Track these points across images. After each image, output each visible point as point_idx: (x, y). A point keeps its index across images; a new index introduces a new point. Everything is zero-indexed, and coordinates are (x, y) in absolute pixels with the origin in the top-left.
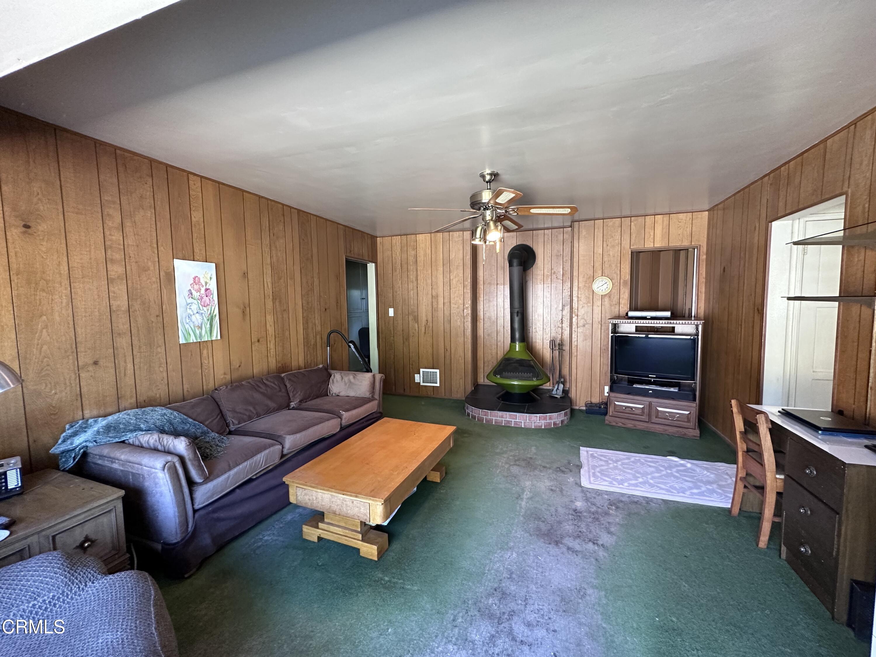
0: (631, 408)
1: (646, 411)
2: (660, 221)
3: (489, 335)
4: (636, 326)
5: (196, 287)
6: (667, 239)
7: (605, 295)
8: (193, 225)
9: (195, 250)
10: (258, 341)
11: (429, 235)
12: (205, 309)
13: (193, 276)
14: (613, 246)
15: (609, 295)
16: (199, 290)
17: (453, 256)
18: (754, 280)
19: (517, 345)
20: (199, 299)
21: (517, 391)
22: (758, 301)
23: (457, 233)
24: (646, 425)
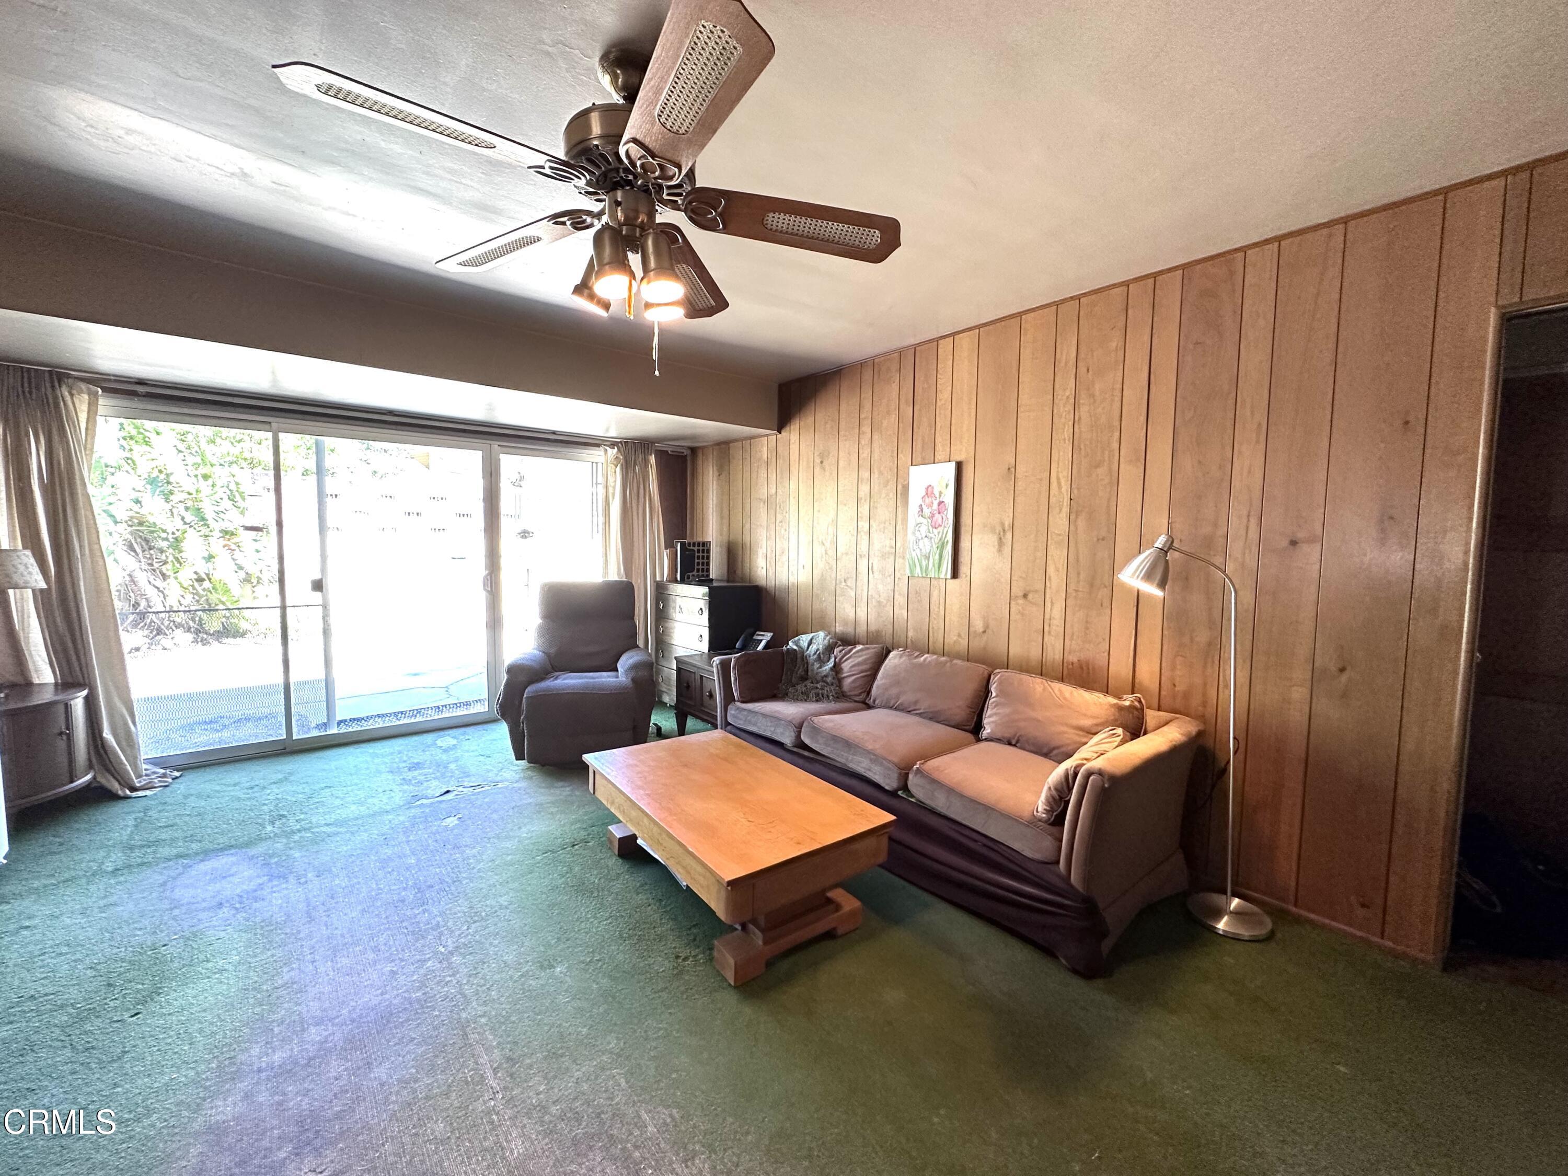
5: (928, 500)
8: (937, 413)
9: (937, 448)
10: (1025, 596)
12: (936, 531)
13: (927, 486)
16: (931, 505)
20: (930, 518)
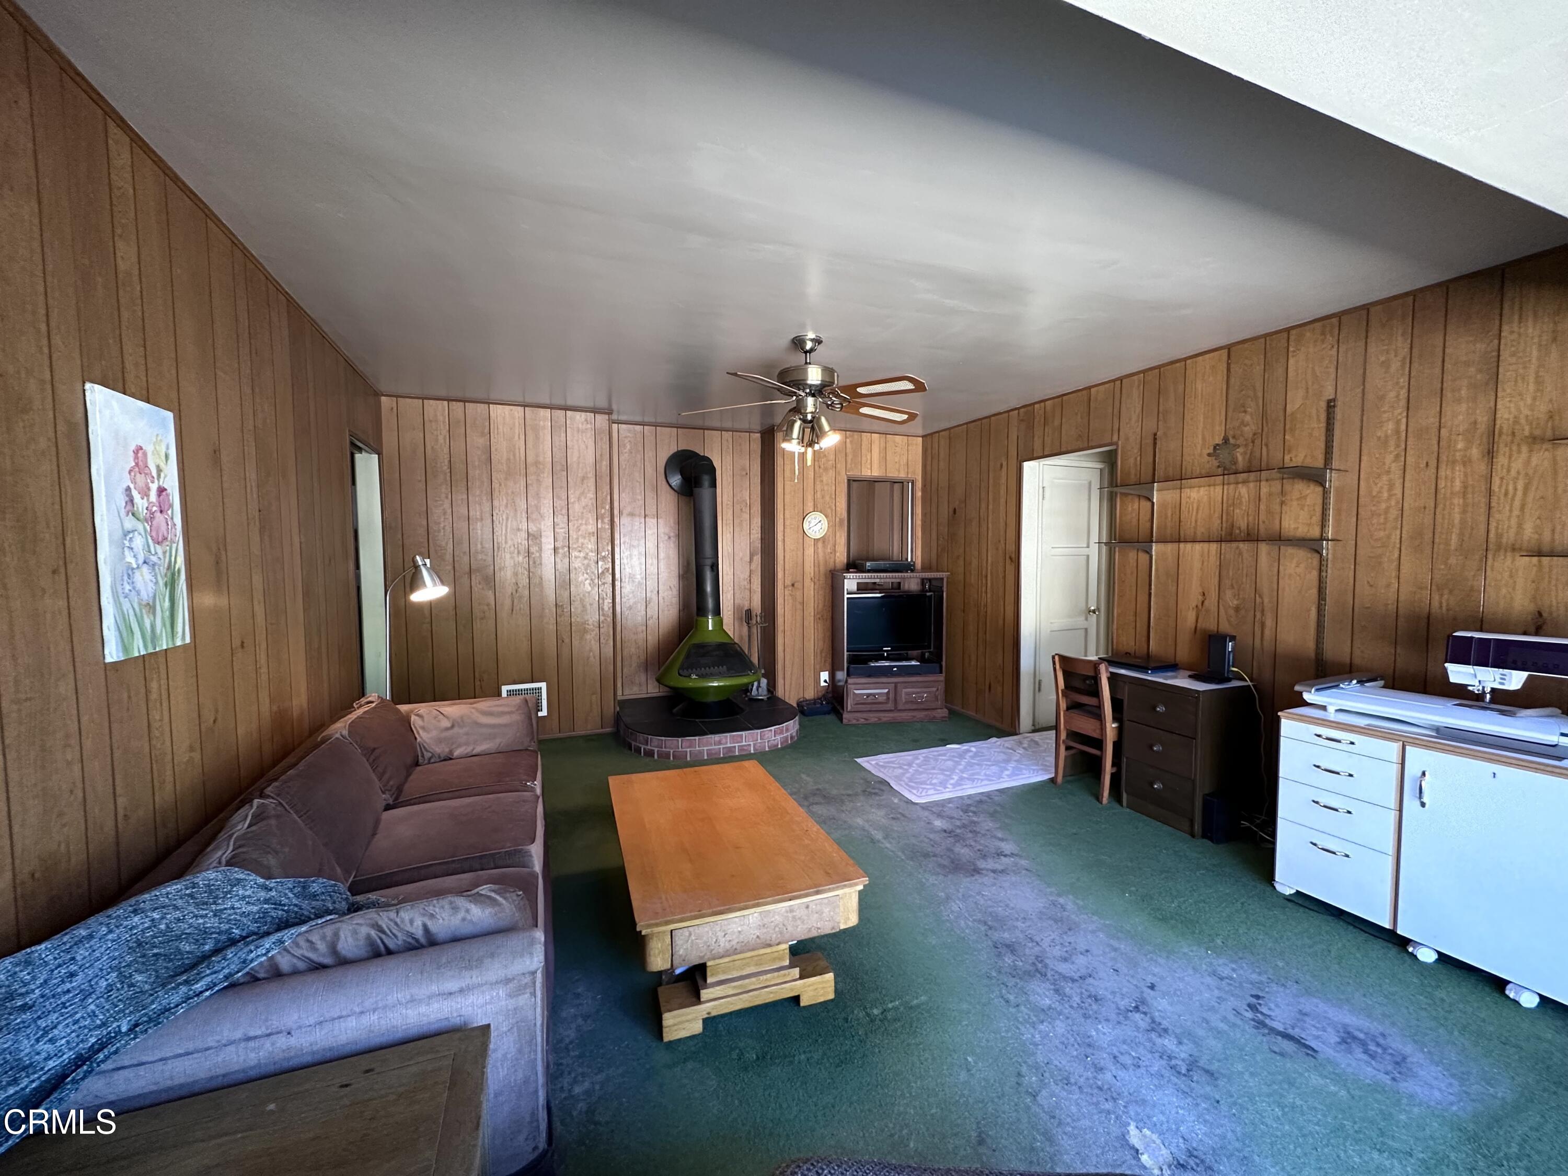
0: (874, 695)
1: (891, 696)
2: (877, 442)
3: (630, 608)
4: (858, 584)
5: (140, 479)
6: (883, 467)
7: (818, 540)
8: (120, 283)
9: (127, 365)
10: (242, 645)
11: (521, 409)
12: (159, 549)
13: (133, 447)
14: (826, 469)
15: (823, 539)
16: (145, 493)
17: (575, 459)
18: (1002, 524)
19: (710, 621)
20: (146, 521)
21: (711, 699)
22: (1011, 547)
23: (583, 414)
24: (891, 715)
